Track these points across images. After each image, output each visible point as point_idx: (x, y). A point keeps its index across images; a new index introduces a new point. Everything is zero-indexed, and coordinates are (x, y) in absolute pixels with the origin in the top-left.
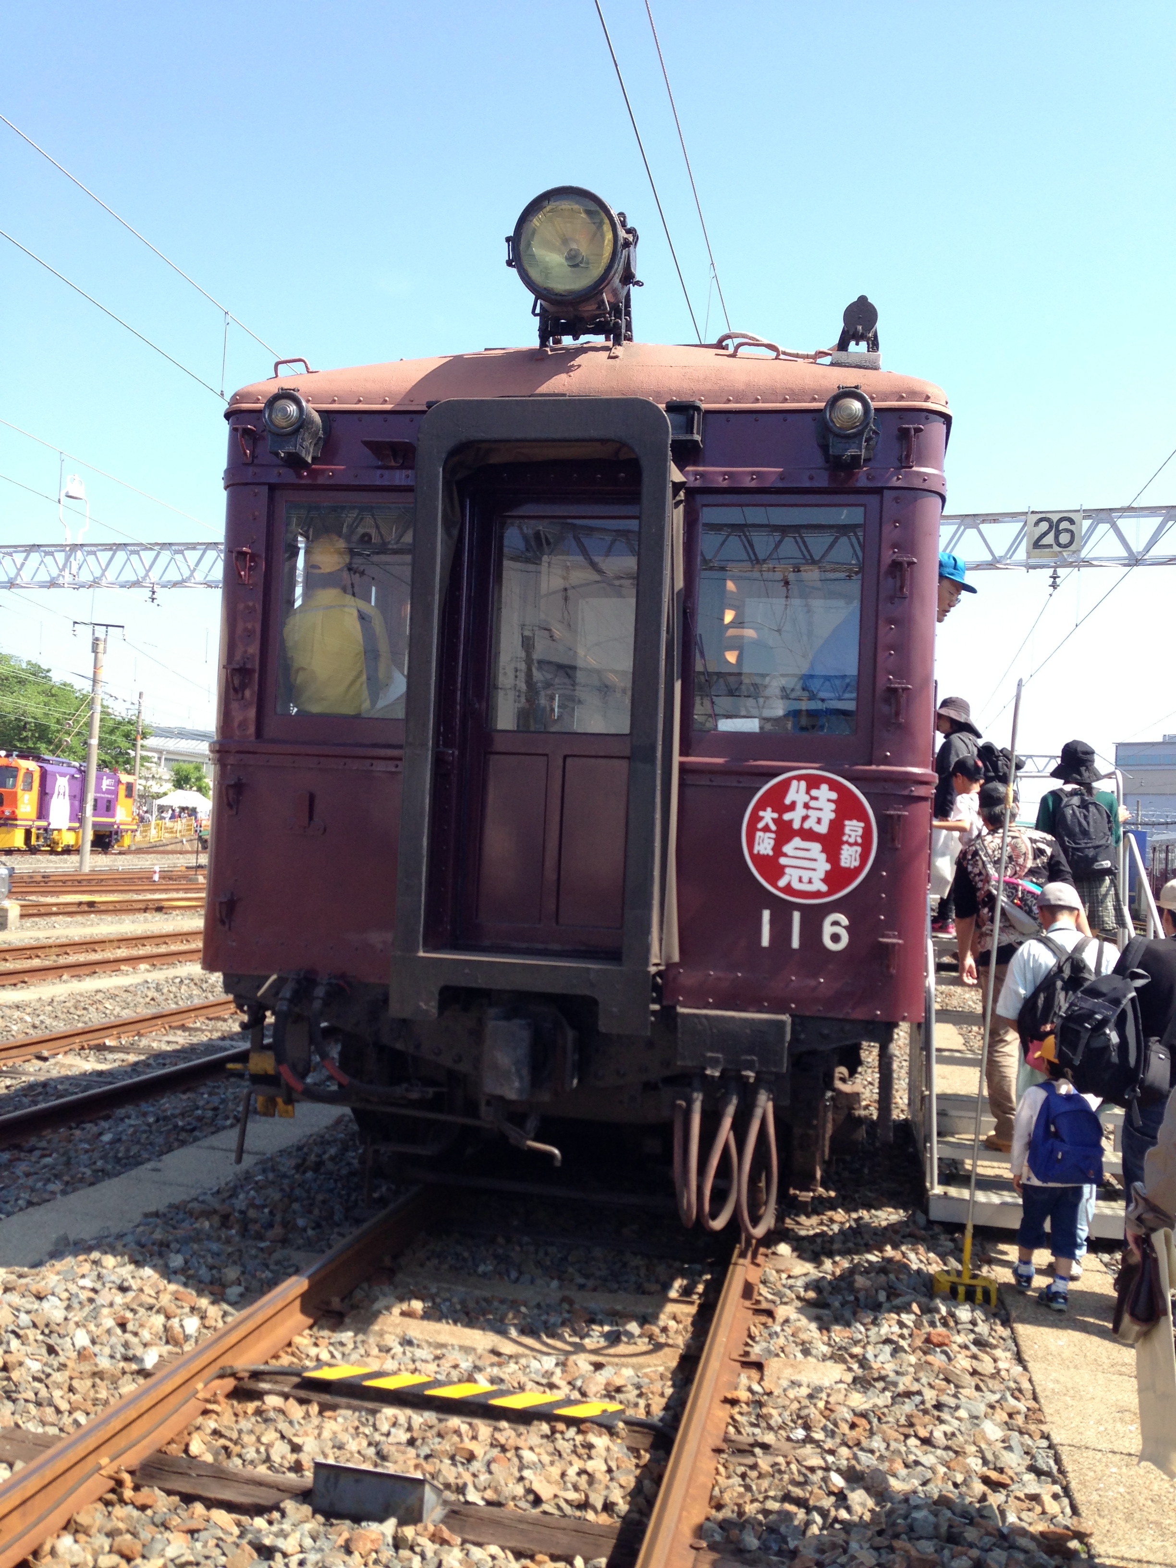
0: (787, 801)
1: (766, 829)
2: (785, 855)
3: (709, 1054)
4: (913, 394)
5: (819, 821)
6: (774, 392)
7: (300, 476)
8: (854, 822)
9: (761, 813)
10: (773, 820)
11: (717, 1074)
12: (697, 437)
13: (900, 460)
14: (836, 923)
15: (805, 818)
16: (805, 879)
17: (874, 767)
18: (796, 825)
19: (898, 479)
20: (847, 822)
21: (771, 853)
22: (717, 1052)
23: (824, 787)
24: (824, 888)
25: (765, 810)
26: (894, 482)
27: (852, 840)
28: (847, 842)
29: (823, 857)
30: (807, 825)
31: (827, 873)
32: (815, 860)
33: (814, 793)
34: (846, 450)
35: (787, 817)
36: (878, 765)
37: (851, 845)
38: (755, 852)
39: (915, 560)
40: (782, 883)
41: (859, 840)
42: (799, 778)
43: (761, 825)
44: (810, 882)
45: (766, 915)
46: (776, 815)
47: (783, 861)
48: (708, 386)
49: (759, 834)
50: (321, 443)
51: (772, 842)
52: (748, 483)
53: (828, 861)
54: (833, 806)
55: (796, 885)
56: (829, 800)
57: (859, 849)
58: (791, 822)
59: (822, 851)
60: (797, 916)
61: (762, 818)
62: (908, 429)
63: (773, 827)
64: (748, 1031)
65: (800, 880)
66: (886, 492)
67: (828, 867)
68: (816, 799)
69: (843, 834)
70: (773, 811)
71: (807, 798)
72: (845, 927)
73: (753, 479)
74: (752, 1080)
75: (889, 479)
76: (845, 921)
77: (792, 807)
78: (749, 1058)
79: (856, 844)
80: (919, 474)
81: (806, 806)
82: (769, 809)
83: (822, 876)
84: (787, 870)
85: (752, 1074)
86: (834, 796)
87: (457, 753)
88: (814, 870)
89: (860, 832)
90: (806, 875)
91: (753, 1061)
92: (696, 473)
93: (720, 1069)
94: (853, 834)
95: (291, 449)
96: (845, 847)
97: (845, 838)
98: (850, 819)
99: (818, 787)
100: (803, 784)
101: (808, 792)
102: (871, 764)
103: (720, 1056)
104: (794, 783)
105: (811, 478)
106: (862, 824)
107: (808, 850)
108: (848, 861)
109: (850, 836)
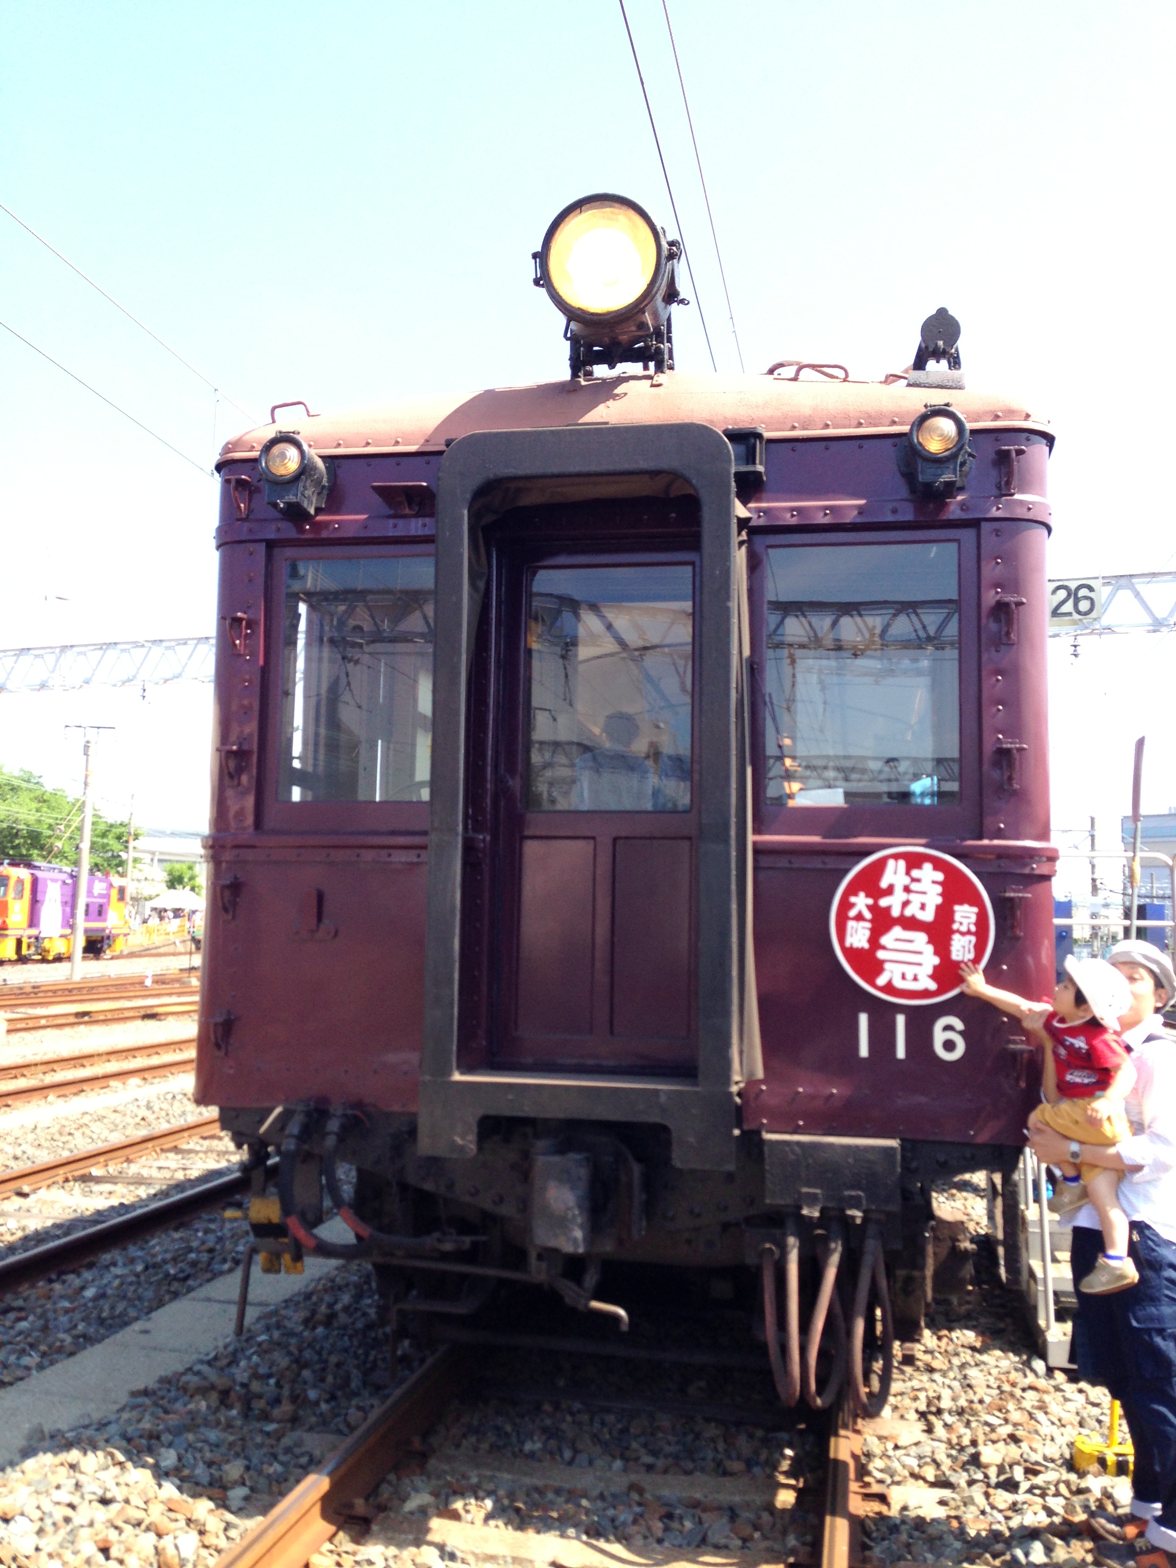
0: (884, 884)
1: (859, 917)
2: (884, 948)
3: (805, 1190)
4: (1010, 413)
5: (923, 907)
6: (847, 417)
7: (303, 531)
8: (966, 907)
9: (853, 899)
10: (869, 907)
11: (817, 1214)
12: (760, 468)
13: (999, 488)
14: (948, 1028)
15: (906, 904)
16: (909, 976)
17: (986, 842)
18: (896, 913)
19: (998, 509)
20: (957, 908)
21: (866, 946)
22: (816, 1188)
23: (928, 867)
24: (932, 986)
25: (856, 894)
26: (994, 513)
27: (964, 929)
28: (958, 931)
29: (930, 948)
30: (908, 912)
31: (935, 967)
32: (921, 953)
33: (915, 873)
34: (940, 475)
35: (884, 902)
36: (991, 839)
37: (963, 934)
38: (848, 944)
39: (1024, 600)
40: (881, 981)
41: (973, 928)
42: (896, 857)
43: (852, 913)
44: (915, 979)
45: (863, 1019)
46: (870, 901)
47: (881, 955)
48: (769, 412)
49: (851, 924)
50: (325, 492)
51: (867, 933)
52: (821, 519)
53: (936, 953)
54: (939, 889)
55: (899, 984)
56: (934, 882)
57: (973, 939)
58: (888, 909)
59: (929, 942)
60: (901, 1020)
61: (853, 905)
62: (1009, 451)
63: (868, 915)
64: (851, 1160)
65: (904, 977)
66: (985, 526)
67: (936, 961)
68: (918, 880)
69: (953, 921)
70: (867, 896)
71: (907, 880)
72: (961, 1033)
73: (826, 514)
74: (858, 1221)
75: (989, 510)
76: (959, 1025)
77: (890, 891)
78: (853, 1193)
79: (969, 932)
80: (1021, 502)
81: (907, 889)
82: (862, 894)
83: (930, 971)
84: (887, 966)
85: (857, 1214)
86: (940, 876)
87: (488, 838)
88: (920, 964)
89: (973, 918)
90: (910, 971)
91: (859, 1197)
92: (759, 510)
93: (818, 1208)
94: (965, 922)
95: (291, 498)
96: (956, 937)
97: (955, 926)
98: (961, 903)
99: (919, 866)
100: (902, 864)
101: (908, 873)
102: (981, 838)
103: (818, 1191)
104: (891, 863)
105: (894, 511)
106: (975, 910)
107: (911, 941)
108: (961, 953)
109: (961, 924)
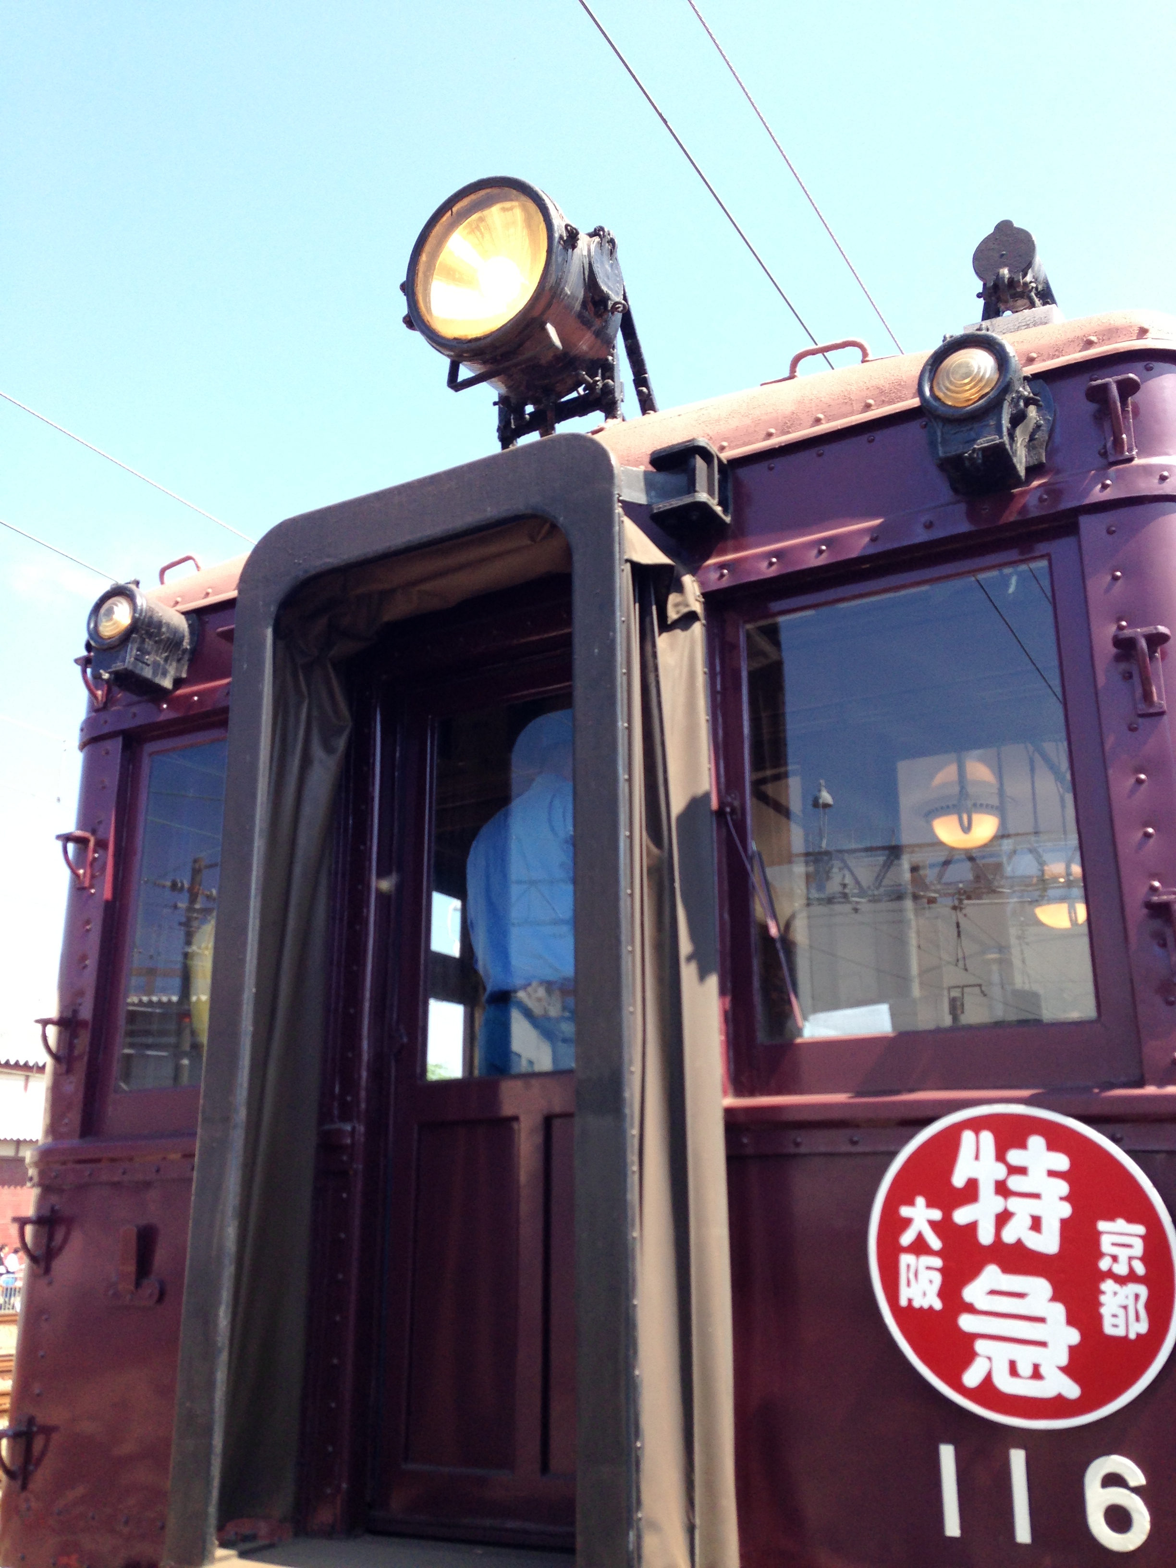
0: (959, 1180)
1: (920, 1247)
2: (970, 1309)
5: (1036, 1224)
7: (161, 712)
8: (1120, 1224)
9: (905, 1211)
14: (1113, 1480)
15: (1003, 1218)
16: (1025, 1369)
18: (986, 1236)
19: (1105, 487)
21: (938, 1305)
23: (1036, 1142)
24: (1072, 1390)
25: (911, 1203)
27: (1121, 1269)
28: (1110, 1274)
30: (1009, 1235)
31: (1072, 1350)
32: (1042, 1320)
33: (1015, 1156)
35: (962, 1216)
37: (1121, 1280)
38: (903, 1302)
40: (972, 1378)
41: (1140, 1269)
42: (976, 1125)
43: (907, 1239)
44: (1036, 1374)
46: (936, 1215)
47: (967, 1323)
49: (906, 1259)
50: (187, 657)
51: (937, 1278)
53: (1071, 1321)
54: (1063, 1187)
55: (1005, 1384)
57: (1143, 1290)
58: (971, 1229)
61: (907, 1222)
63: (935, 1243)
65: (1013, 1370)
67: (1074, 1336)
68: (1022, 1171)
71: (1000, 1172)
72: (1136, 1491)
79: (1131, 1277)
82: (920, 1201)
83: (1064, 1360)
84: (980, 1346)
86: (1062, 1162)
87: (361, 1128)
89: (1139, 1247)
90: (1026, 1357)
94: (1123, 1254)
95: (120, 666)
96: (1108, 1286)
97: (1104, 1264)
98: (1111, 1218)
100: (987, 1138)
101: (1000, 1156)
104: (968, 1136)
107: (1021, 1295)
108: (1121, 1321)
109: (1115, 1258)
